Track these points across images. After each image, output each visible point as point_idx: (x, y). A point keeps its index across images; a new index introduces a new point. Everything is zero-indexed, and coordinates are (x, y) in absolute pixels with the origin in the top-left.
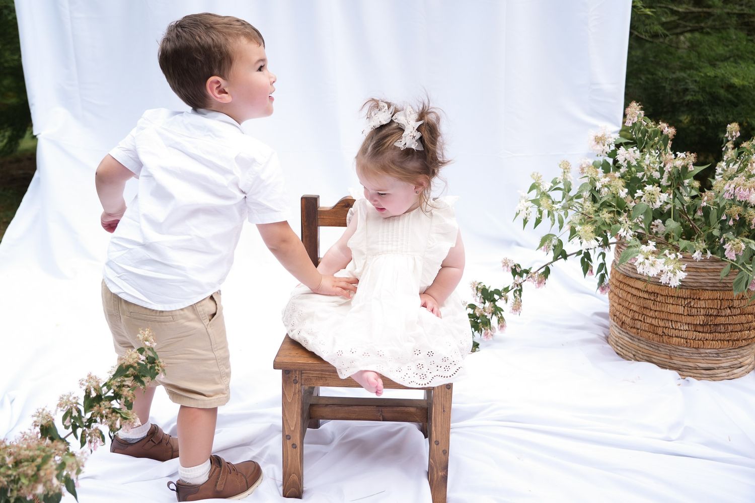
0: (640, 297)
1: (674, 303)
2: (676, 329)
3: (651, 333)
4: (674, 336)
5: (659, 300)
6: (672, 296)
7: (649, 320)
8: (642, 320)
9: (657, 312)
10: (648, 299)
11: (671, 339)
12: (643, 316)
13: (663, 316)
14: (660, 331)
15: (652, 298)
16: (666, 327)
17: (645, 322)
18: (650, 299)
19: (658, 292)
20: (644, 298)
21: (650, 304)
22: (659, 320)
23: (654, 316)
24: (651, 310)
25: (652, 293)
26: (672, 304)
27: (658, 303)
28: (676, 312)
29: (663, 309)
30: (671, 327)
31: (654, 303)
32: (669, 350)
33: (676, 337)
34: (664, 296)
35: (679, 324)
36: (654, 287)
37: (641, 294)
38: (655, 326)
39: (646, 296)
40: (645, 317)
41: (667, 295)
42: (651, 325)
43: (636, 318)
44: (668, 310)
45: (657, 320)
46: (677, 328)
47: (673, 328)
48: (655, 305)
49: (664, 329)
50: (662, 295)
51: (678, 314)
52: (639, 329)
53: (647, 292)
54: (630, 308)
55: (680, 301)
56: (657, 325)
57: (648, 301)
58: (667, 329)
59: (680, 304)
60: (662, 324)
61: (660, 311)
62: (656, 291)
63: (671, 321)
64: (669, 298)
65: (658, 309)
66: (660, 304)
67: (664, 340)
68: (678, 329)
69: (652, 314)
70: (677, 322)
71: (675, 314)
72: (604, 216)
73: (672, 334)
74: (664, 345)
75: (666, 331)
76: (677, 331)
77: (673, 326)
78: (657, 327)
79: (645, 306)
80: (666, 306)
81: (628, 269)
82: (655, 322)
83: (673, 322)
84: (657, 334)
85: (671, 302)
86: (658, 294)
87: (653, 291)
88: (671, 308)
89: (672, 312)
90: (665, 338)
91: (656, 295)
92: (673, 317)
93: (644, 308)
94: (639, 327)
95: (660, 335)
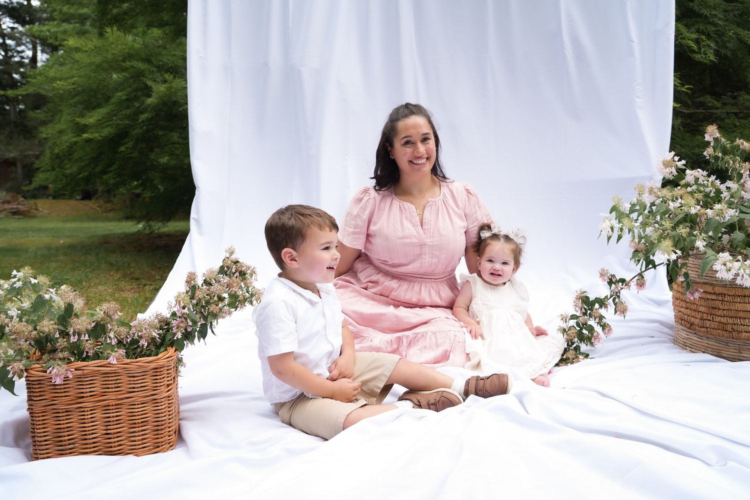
0: (708, 299)
1: (741, 302)
2: (744, 326)
3: (720, 331)
4: (743, 331)
5: (726, 300)
6: (739, 296)
7: (718, 319)
8: (711, 319)
9: (725, 311)
10: (715, 300)
11: (740, 334)
12: (712, 316)
13: (731, 314)
14: (729, 328)
15: (720, 299)
16: (735, 324)
17: (714, 321)
18: (718, 300)
19: (726, 292)
20: (712, 300)
21: (719, 304)
22: (728, 318)
23: (723, 315)
24: (719, 309)
25: (719, 294)
26: (740, 303)
27: (725, 303)
28: (744, 309)
29: (731, 307)
30: (740, 324)
31: (722, 303)
32: (738, 345)
33: (745, 332)
34: (731, 295)
35: (747, 320)
36: (721, 289)
37: (709, 296)
38: (724, 324)
39: (714, 297)
40: (714, 317)
41: (734, 295)
42: (720, 323)
43: (705, 318)
44: (736, 308)
45: (725, 318)
46: (745, 324)
47: (742, 325)
48: (724, 305)
49: (733, 325)
50: (729, 295)
51: (746, 311)
52: (708, 328)
53: (714, 294)
54: (699, 310)
55: (747, 299)
56: (726, 322)
57: (717, 302)
58: (736, 325)
59: (747, 302)
60: (730, 321)
61: (728, 310)
62: (723, 292)
63: (740, 318)
64: (736, 297)
65: (726, 308)
66: (728, 303)
67: (734, 336)
68: (747, 325)
69: (720, 312)
70: (745, 318)
71: (743, 311)
72: (681, 231)
73: (741, 329)
74: (733, 340)
75: (735, 327)
76: (745, 327)
77: (742, 322)
78: (726, 324)
79: (713, 306)
80: (734, 305)
81: (694, 276)
82: (722, 320)
83: (741, 319)
84: (726, 331)
85: (739, 301)
86: (725, 294)
87: (720, 292)
88: (739, 306)
89: (739, 310)
90: (735, 334)
91: (723, 295)
92: (742, 314)
93: (712, 308)
94: (708, 326)
95: (729, 332)
